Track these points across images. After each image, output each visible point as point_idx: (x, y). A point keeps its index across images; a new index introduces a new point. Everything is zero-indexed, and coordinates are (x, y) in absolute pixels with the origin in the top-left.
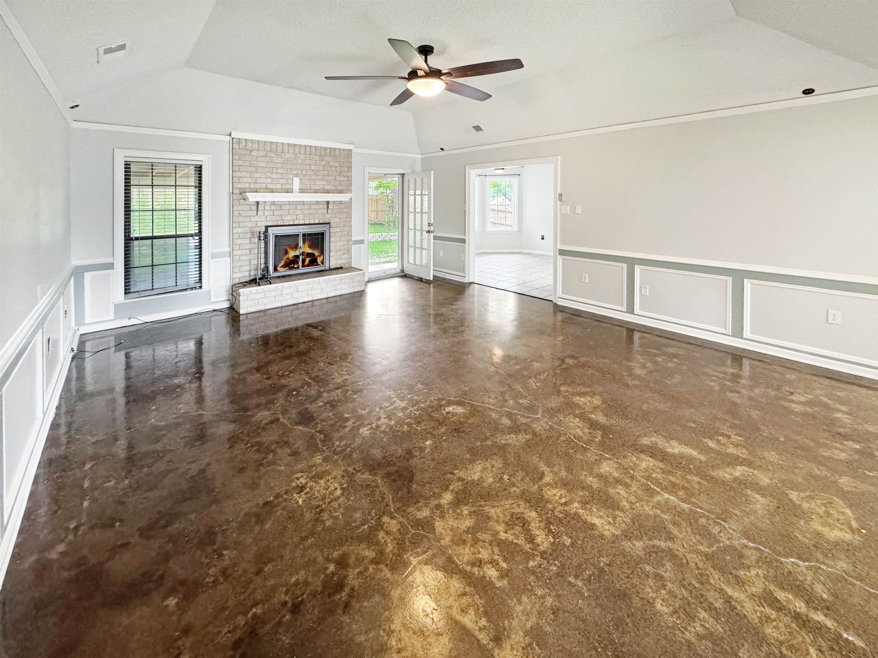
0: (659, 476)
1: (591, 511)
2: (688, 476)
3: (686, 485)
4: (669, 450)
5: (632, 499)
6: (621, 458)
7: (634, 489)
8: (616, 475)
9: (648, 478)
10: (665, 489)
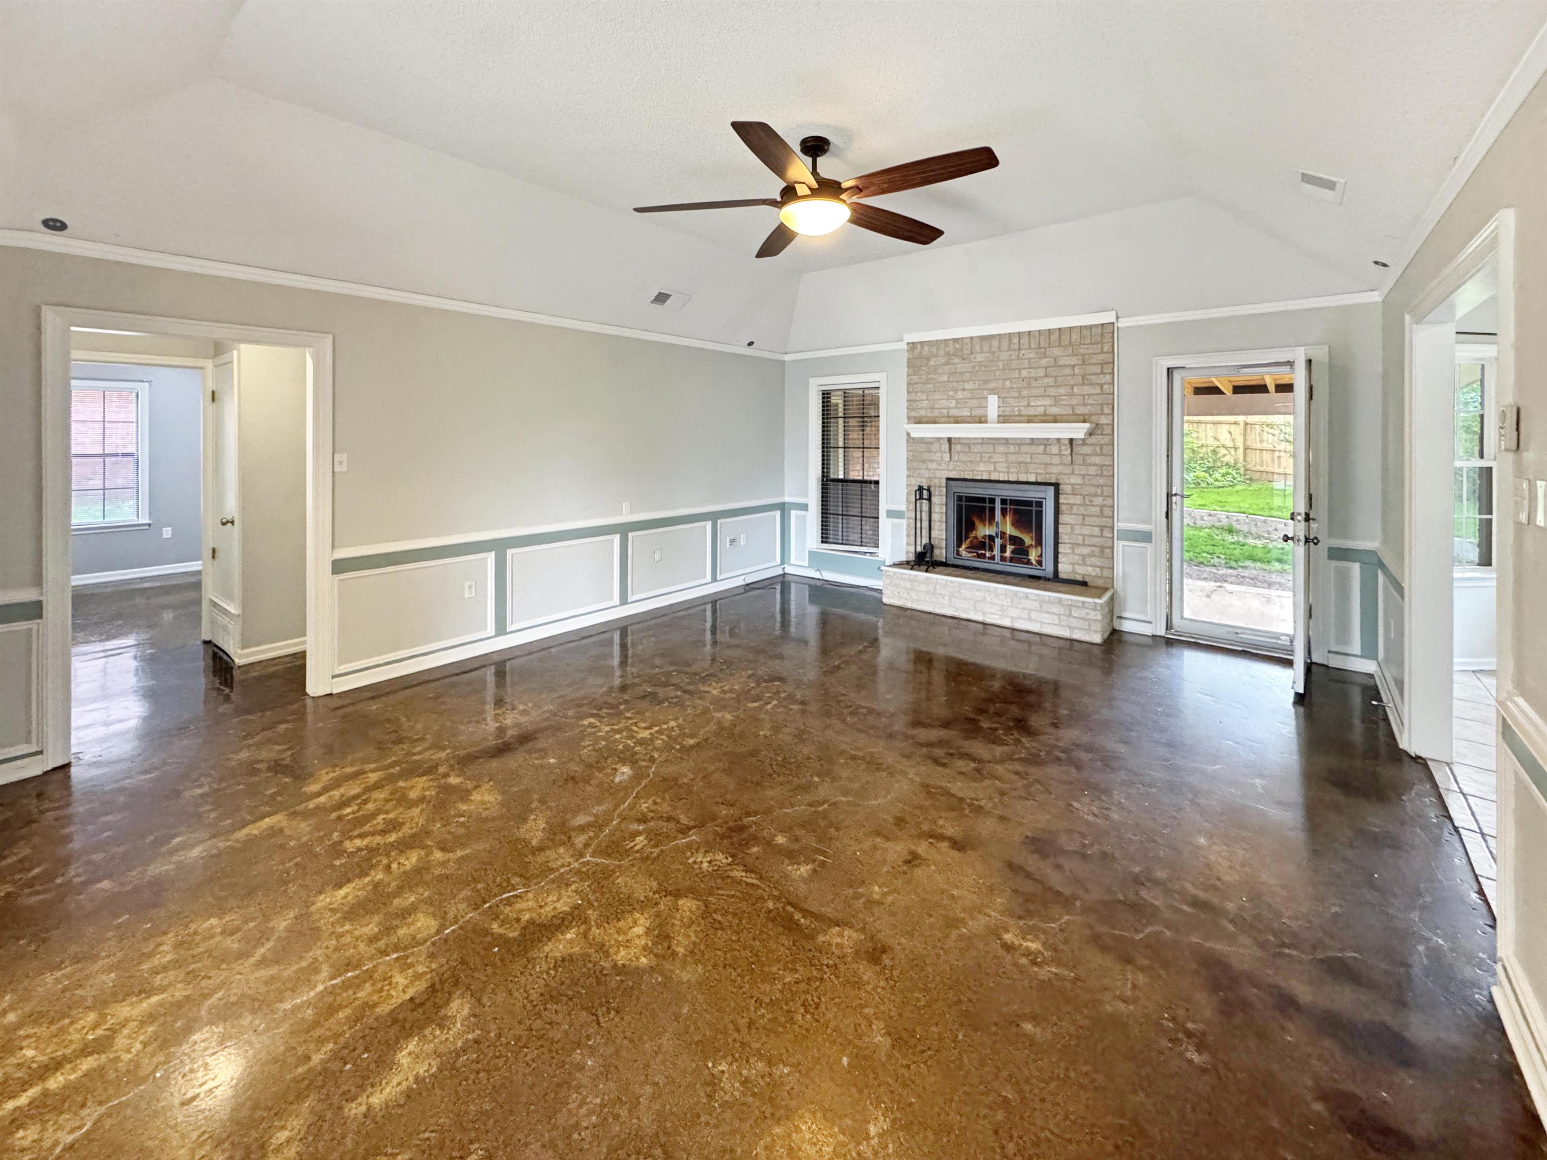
0: (361, 994)
1: (363, 889)
2: (331, 1046)
3: (318, 1032)
4: (412, 1045)
5: (347, 939)
6: (432, 949)
7: (362, 947)
8: (401, 932)
9: (369, 976)
10: (331, 992)
